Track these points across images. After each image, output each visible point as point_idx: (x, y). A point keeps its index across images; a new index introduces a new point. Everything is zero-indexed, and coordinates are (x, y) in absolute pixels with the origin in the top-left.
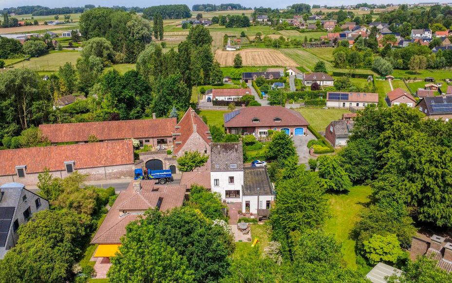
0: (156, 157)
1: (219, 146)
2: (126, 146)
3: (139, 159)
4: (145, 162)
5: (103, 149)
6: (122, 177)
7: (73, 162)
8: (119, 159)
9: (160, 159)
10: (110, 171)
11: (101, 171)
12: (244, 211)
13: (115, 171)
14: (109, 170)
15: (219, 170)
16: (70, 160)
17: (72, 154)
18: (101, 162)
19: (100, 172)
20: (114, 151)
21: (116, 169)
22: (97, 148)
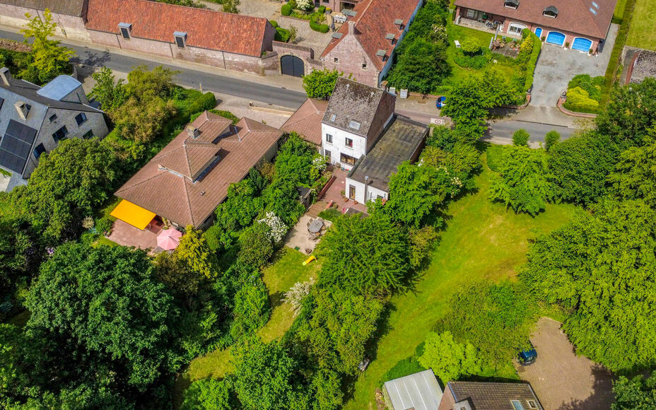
0: (296, 53)
1: (348, 85)
2: (255, 27)
3: (272, 51)
4: (280, 56)
5: (226, 25)
6: (246, 70)
7: (184, 34)
8: (242, 45)
9: (301, 58)
10: (230, 59)
11: (219, 55)
12: (347, 195)
13: (236, 60)
14: (230, 57)
15: (334, 124)
16: (183, 30)
17: (186, 22)
18: (219, 43)
19: (218, 57)
20: (238, 31)
21: (238, 59)
22: (218, 20)
